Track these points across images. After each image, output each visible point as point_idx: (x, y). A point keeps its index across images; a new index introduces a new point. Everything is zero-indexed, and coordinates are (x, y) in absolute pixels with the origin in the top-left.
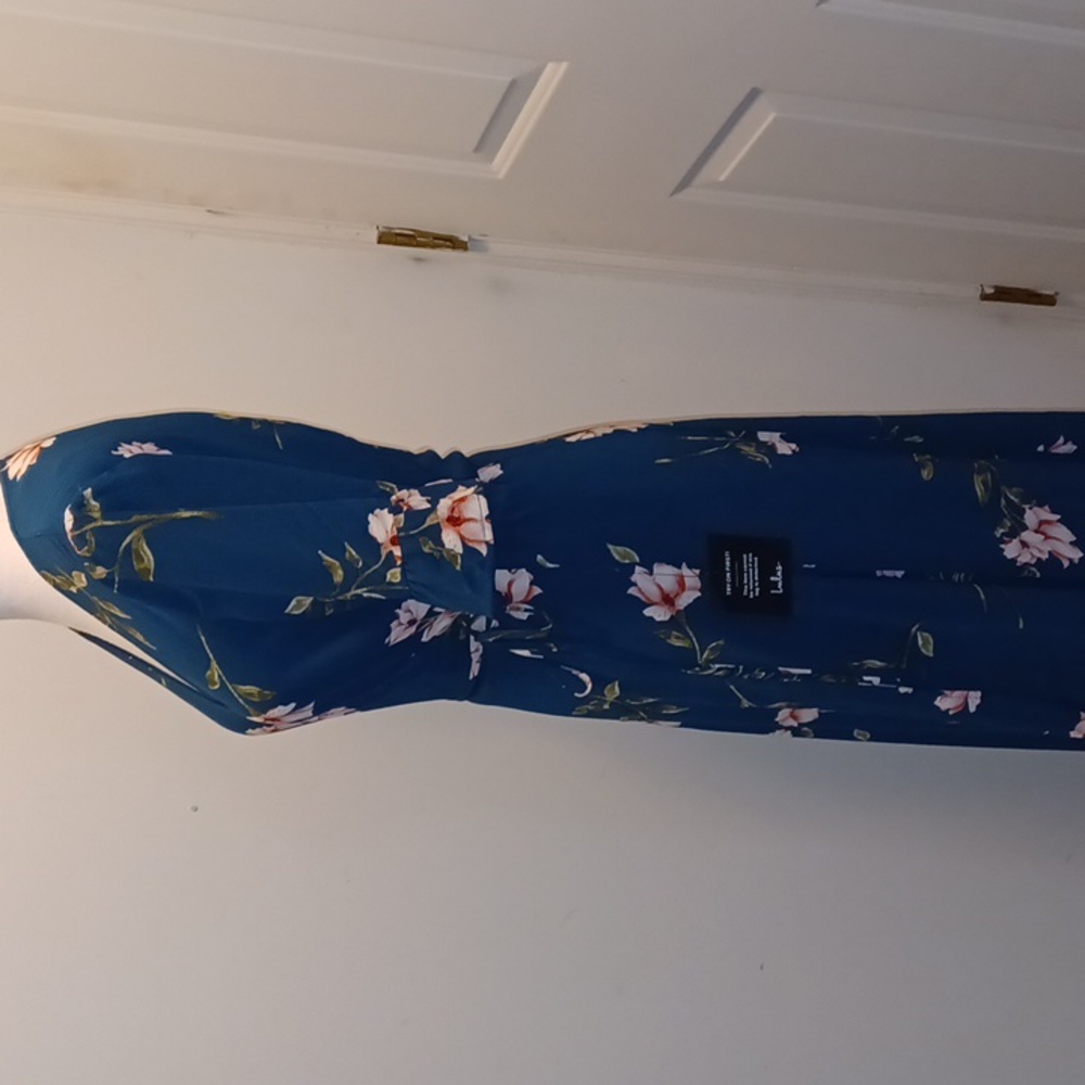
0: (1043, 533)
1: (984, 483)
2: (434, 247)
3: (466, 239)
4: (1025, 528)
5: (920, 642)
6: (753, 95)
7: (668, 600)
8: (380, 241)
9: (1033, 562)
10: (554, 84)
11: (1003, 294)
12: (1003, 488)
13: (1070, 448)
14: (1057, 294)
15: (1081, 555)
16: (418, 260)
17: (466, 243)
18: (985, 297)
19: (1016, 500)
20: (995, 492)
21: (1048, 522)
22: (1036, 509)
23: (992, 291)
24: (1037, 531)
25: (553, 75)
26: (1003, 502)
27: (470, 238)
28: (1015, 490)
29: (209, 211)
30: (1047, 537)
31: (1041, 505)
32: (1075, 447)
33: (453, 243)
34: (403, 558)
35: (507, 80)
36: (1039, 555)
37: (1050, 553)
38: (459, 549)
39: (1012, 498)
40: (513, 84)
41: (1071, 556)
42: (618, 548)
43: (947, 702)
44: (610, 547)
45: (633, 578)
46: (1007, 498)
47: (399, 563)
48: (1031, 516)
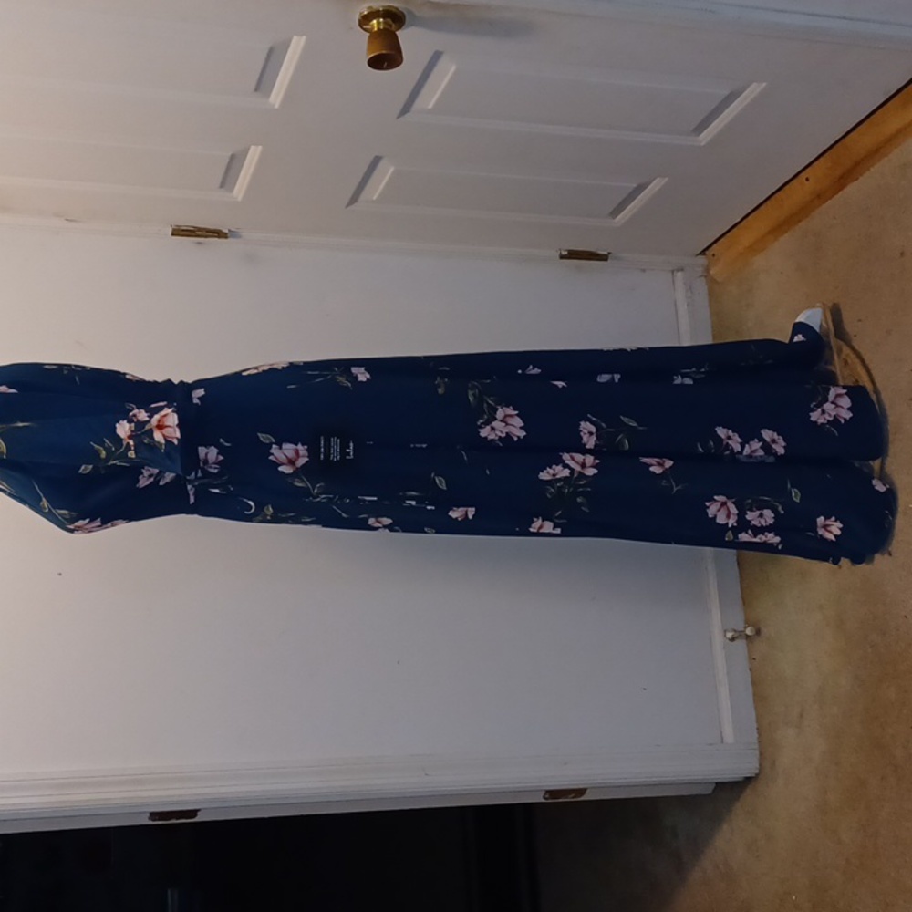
0: (505, 422)
1: (474, 395)
2: (206, 237)
3: (226, 231)
4: (496, 419)
5: (438, 482)
6: (377, 160)
7: (291, 462)
8: (173, 235)
9: (497, 438)
10: (256, 158)
11: (573, 255)
12: (485, 397)
13: (537, 371)
14: (609, 253)
15: (525, 434)
16: (199, 243)
17: (226, 234)
18: (562, 257)
19: (493, 404)
20: (480, 399)
21: (511, 416)
22: (505, 408)
23: (566, 253)
24: (502, 421)
25: (254, 153)
26: (485, 405)
27: (229, 230)
28: (492, 398)
29: (67, 220)
30: (507, 424)
31: (508, 406)
32: (540, 371)
33: (218, 234)
34: (135, 446)
35: (230, 154)
36: (499, 434)
37: (507, 433)
38: (163, 441)
39: (490, 402)
40: (232, 157)
41: (518, 434)
42: (264, 435)
43: (455, 514)
44: (259, 435)
45: (272, 451)
46: (488, 403)
47: (133, 448)
48: (500, 414)
